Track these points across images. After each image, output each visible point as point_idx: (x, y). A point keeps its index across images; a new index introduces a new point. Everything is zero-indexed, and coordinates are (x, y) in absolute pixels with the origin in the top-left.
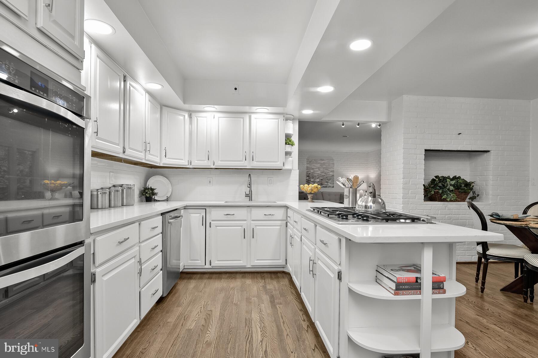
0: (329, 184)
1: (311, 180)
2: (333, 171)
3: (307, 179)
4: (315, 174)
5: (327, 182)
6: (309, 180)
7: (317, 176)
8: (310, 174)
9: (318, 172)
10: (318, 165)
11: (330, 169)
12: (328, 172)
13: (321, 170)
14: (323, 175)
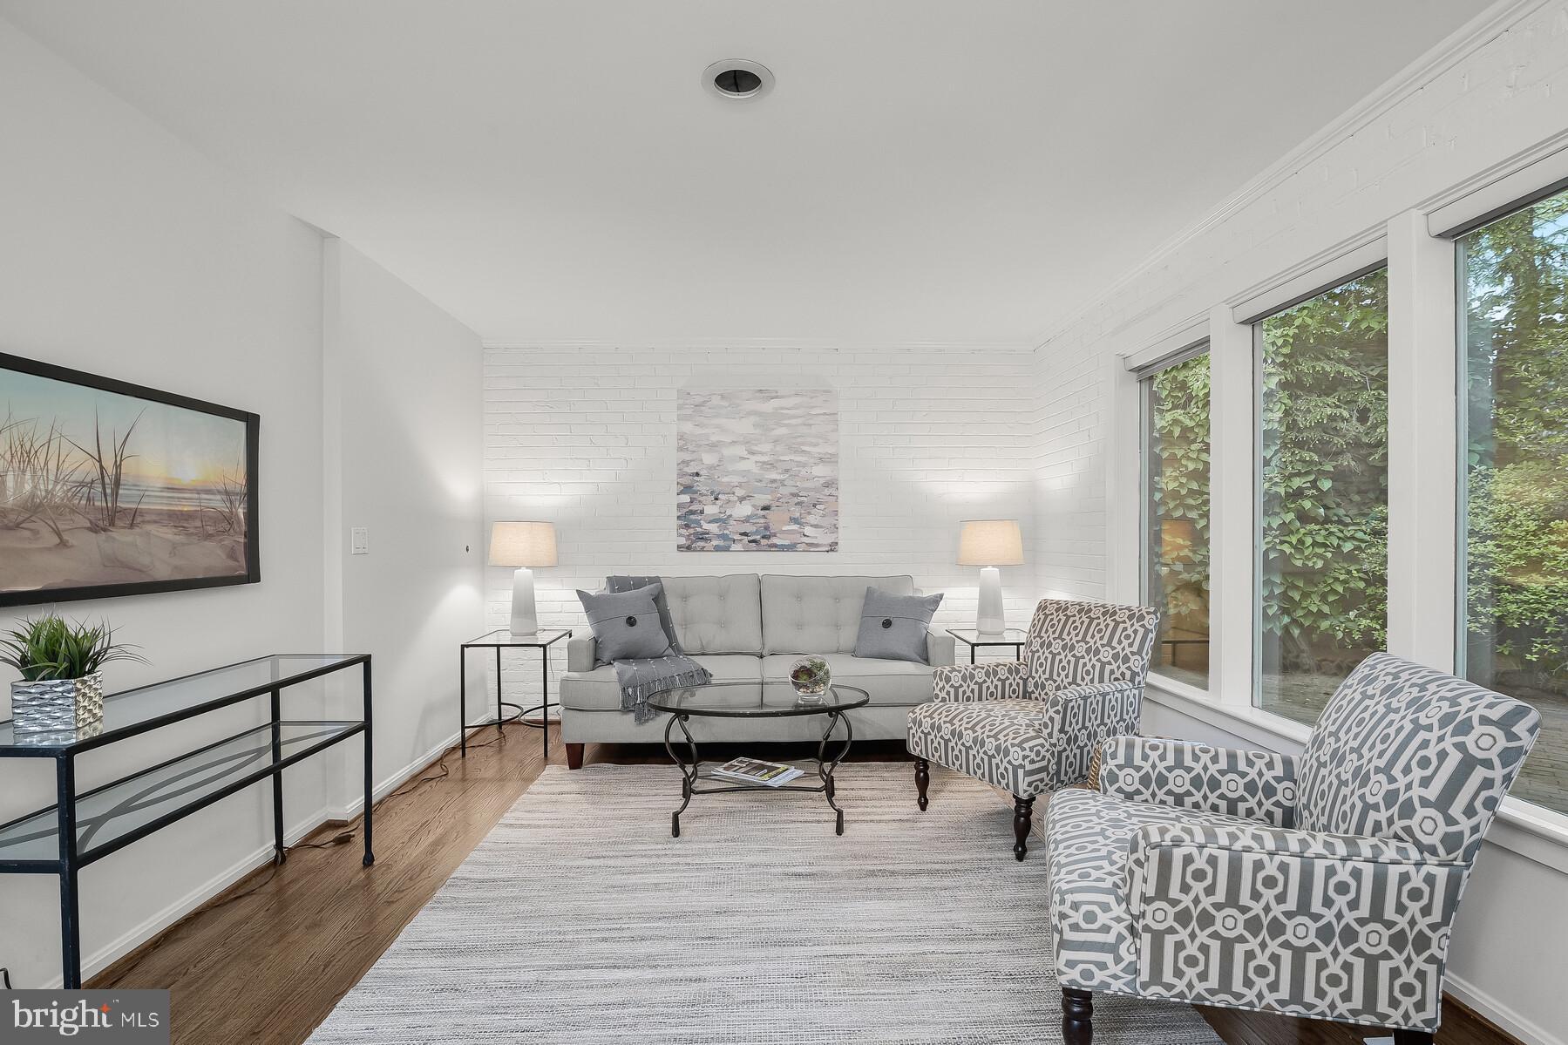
0: (808, 530)
1: (702, 512)
2: (829, 459)
3: (680, 506)
4: (728, 473)
5: (795, 521)
6: (692, 512)
7: (740, 486)
8: (697, 474)
9: (743, 466)
10: (745, 427)
11: (816, 445)
12: (799, 464)
13: (762, 454)
14: (774, 481)
